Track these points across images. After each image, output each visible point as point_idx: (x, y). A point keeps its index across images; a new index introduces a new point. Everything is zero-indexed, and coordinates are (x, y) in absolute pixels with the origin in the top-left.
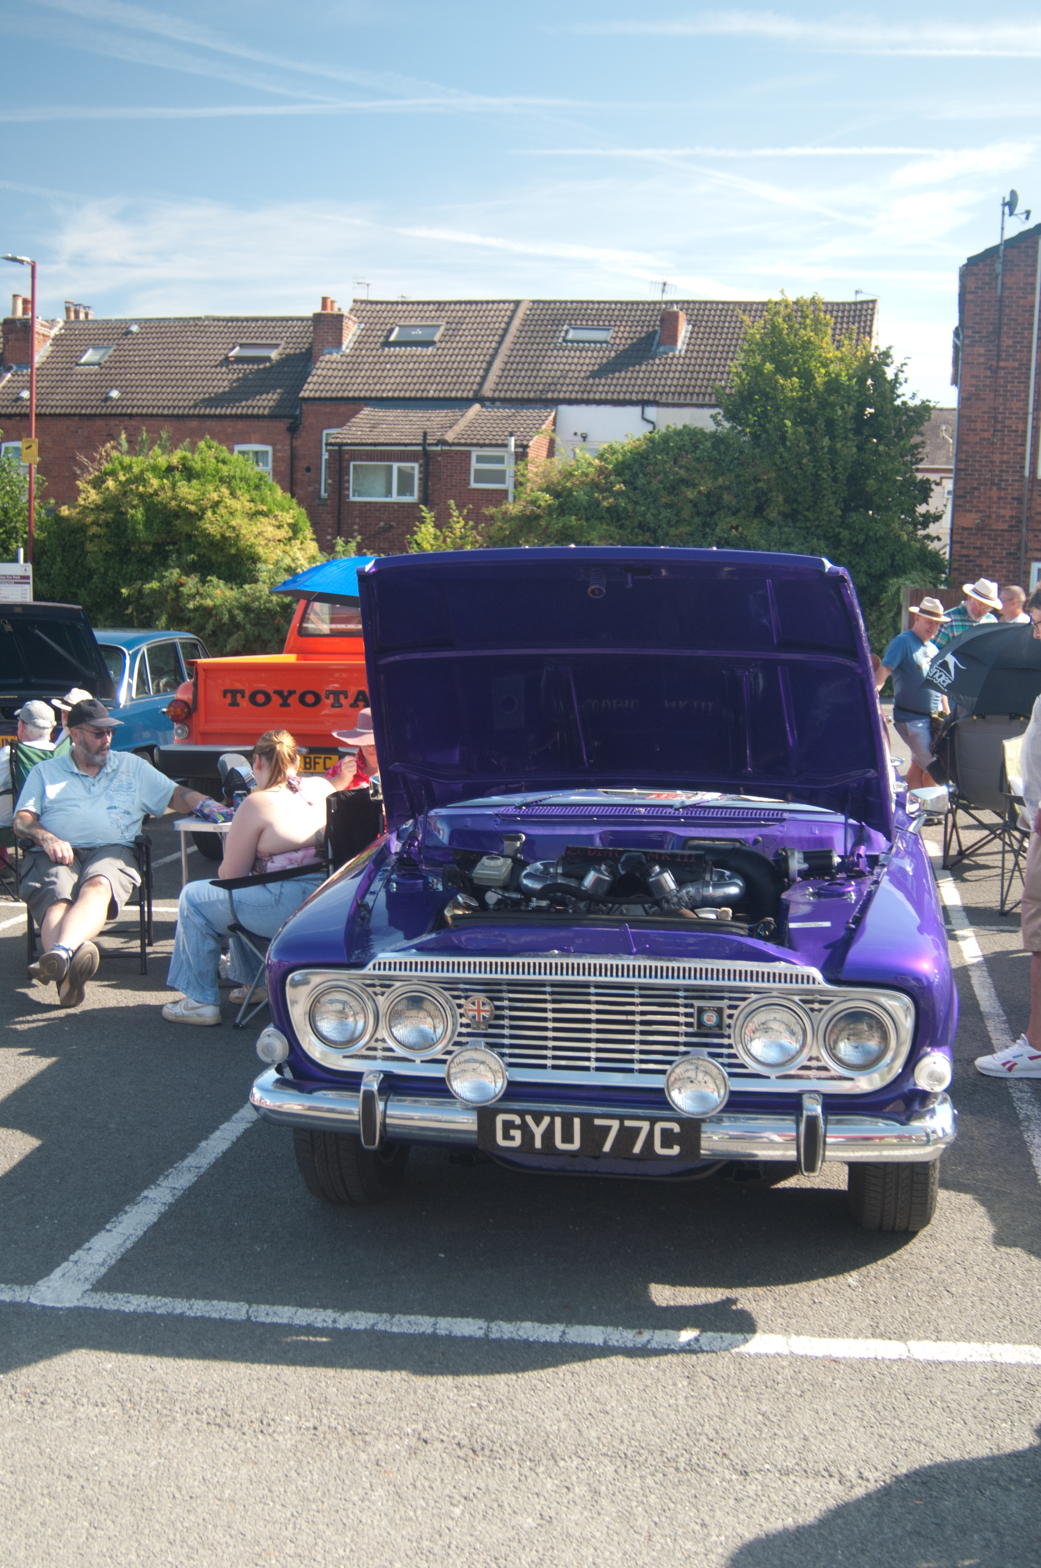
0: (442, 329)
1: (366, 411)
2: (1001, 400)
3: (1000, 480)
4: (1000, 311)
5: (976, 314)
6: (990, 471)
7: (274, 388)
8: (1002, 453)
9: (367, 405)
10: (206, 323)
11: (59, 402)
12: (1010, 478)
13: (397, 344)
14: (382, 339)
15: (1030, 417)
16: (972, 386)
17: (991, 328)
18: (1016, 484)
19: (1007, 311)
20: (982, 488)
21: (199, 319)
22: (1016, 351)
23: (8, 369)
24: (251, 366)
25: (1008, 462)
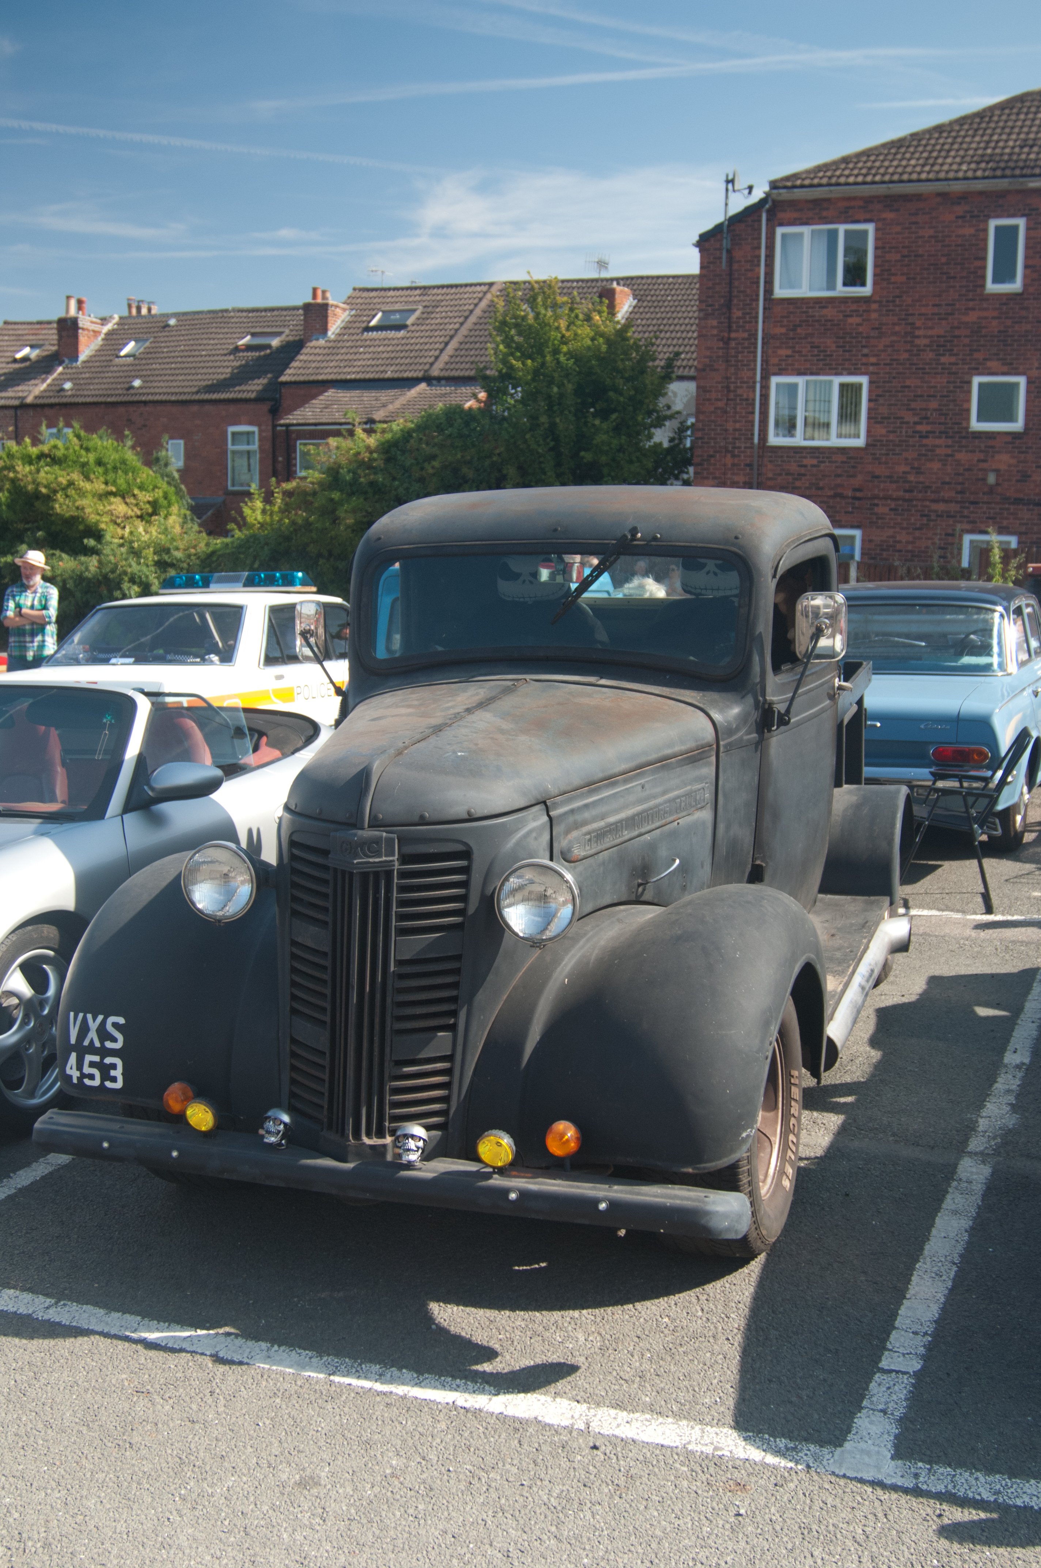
0: (417, 314)
1: (330, 393)
2: (732, 370)
3: (734, 448)
4: (731, 283)
5: (709, 288)
6: (725, 439)
7: (266, 373)
8: (735, 422)
9: (333, 387)
10: (232, 314)
11: (93, 392)
12: (743, 445)
13: (376, 328)
14: (364, 325)
15: (758, 386)
16: (706, 357)
17: (722, 301)
18: (748, 450)
19: (736, 283)
20: (718, 455)
21: (226, 311)
22: (746, 322)
23: (61, 363)
24: (253, 354)
25: (740, 430)
